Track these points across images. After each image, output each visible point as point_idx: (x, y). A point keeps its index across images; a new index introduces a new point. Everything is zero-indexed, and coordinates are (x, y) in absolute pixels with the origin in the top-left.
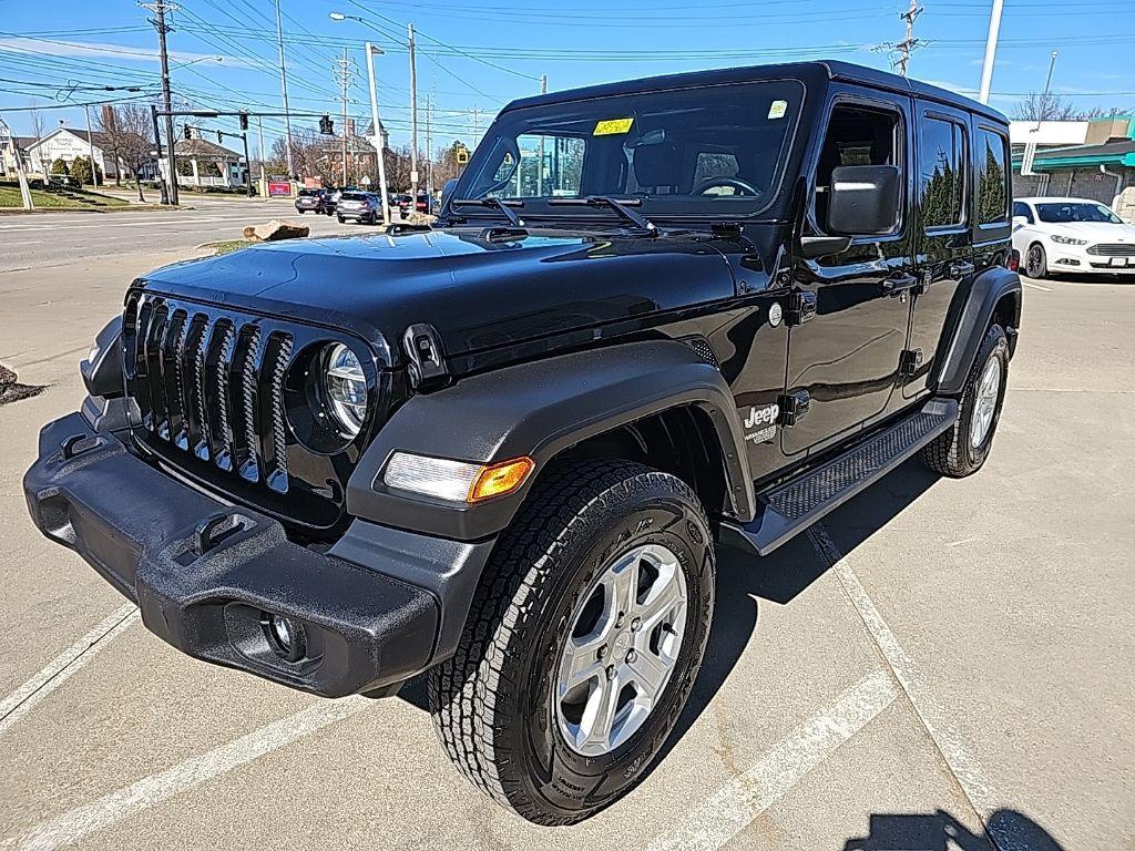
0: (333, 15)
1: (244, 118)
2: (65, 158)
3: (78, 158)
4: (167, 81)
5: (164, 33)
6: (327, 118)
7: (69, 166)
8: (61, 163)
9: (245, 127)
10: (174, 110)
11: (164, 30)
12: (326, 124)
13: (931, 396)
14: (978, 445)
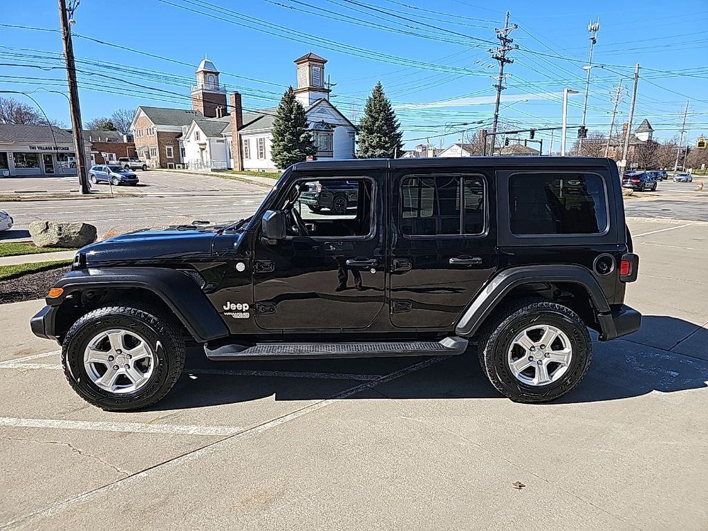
4: (496, 117)
5: (500, 91)
6: (584, 127)
9: (532, 137)
11: (500, 88)
12: (583, 131)
13: (452, 334)
14: (535, 385)
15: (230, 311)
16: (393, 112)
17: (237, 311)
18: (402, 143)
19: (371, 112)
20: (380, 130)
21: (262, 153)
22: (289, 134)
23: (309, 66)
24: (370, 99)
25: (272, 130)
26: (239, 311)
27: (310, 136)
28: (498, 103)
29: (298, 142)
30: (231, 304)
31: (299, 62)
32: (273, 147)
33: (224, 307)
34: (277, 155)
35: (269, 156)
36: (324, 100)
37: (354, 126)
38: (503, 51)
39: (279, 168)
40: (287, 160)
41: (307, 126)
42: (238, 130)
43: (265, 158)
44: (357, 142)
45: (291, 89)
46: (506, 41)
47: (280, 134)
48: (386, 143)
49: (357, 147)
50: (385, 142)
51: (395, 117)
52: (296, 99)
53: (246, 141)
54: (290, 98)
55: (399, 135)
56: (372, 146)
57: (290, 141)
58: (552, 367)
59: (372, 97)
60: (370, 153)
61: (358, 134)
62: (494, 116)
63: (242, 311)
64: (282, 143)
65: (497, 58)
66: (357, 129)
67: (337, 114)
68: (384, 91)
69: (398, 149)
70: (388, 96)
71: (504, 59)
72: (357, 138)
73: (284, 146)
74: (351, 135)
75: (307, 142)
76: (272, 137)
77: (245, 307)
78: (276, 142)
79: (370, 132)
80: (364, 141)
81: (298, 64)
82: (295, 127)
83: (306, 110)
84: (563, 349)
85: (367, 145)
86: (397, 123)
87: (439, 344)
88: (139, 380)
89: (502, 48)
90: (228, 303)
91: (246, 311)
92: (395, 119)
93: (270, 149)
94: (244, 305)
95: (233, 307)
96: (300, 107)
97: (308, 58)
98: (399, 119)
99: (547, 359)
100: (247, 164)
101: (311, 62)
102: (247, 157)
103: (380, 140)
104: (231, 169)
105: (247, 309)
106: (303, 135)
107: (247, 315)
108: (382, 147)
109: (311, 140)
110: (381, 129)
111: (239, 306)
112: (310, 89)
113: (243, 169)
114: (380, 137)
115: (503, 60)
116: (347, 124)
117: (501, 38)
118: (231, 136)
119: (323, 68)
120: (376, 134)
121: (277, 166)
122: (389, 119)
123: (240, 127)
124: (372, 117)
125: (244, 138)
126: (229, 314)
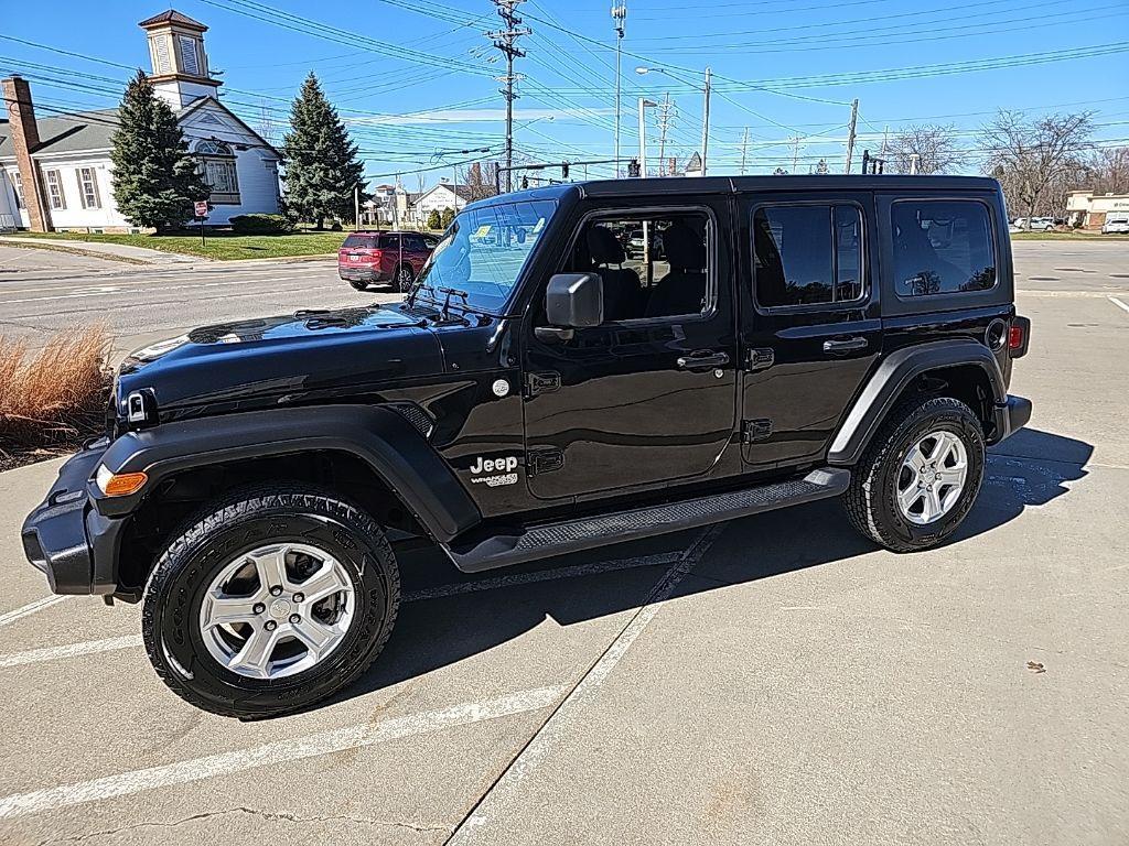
0: (639, 70)
1: (566, 168)
2: (438, 209)
3: (447, 209)
4: (510, 141)
5: (510, 101)
6: (635, 161)
7: (441, 215)
8: (435, 213)
9: (566, 176)
10: (513, 165)
11: (510, 97)
12: (634, 165)
13: (821, 465)
14: (926, 522)
15: (484, 474)
16: (343, 127)
17: (496, 472)
18: (365, 181)
19: (304, 124)
20: (323, 157)
21: (91, 198)
22: (149, 162)
23: (173, 35)
24: (299, 102)
25: (112, 152)
26: (500, 472)
27: (194, 166)
28: (510, 120)
29: (169, 176)
30: (483, 461)
31: (150, 24)
32: (117, 185)
33: (472, 468)
34: (127, 201)
35: (110, 203)
36: (211, 98)
37: (272, 149)
38: (510, 36)
39: (136, 226)
40: (152, 210)
41: (185, 146)
42: (30, 152)
43: (100, 207)
44: (284, 178)
45: (142, 74)
46: (513, 21)
47: (128, 161)
48: (337, 180)
49: (283, 186)
50: (334, 177)
51: (346, 135)
52: (156, 95)
53: (51, 173)
54: (141, 91)
55: (359, 168)
56: (312, 186)
57: (152, 174)
58: (943, 492)
59: (301, 98)
60: (310, 198)
61: (283, 163)
62: (505, 141)
63: (504, 472)
64: (135, 178)
65: (501, 47)
66: (279, 156)
67: (237, 124)
68: (320, 90)
69: (360, 191)
70: (329, 97)
71: (511, 49)
72: (282, 170)
73: (141, 182)
74: (271, 164)
75: (188, 176)
76: (113, 166)
77: (511, 463)
78: (122, 175)
79: (307, 161)
80: (297, 177)
81: (149, 29)
82: (160, 147)
83: (178, 117)
84: (955, 464)
85: (302, 182)
86: (352, 147)
87: (805, 482)
88: (322, 641)
89: (507, 32)
90: (480, 460)
91: (513, 471)
92: (348, 139)
93: (112, 189)
94: (509, 459)
95: (489, 465)
96: (165, 110)
97: (169, 19)
98: (353, 138)
99: (938, 482)
100: (59, 218)
101: (175, 28)
102: (57, 205)
103: (326, 175)
104: (23, 229)
105: (514, 466)
106: (179, 164)
107: (512, 479)
108: (331, 188)
109: (196, 173)
110: (325, 155)
111: (500, 463)
112: (178, 78)
113: (52, 229)
114: (326, 170)
115: (511, 52)
116: (261, 144)
117: (504, 15)
118: (15, 163)
119: (202, 41)
120: (316, 164)
121: (130, 221)
122: (337, 138)
123: (34, 145)
124: (306, 133)
125: (45, 168)
126: (481, 480)
